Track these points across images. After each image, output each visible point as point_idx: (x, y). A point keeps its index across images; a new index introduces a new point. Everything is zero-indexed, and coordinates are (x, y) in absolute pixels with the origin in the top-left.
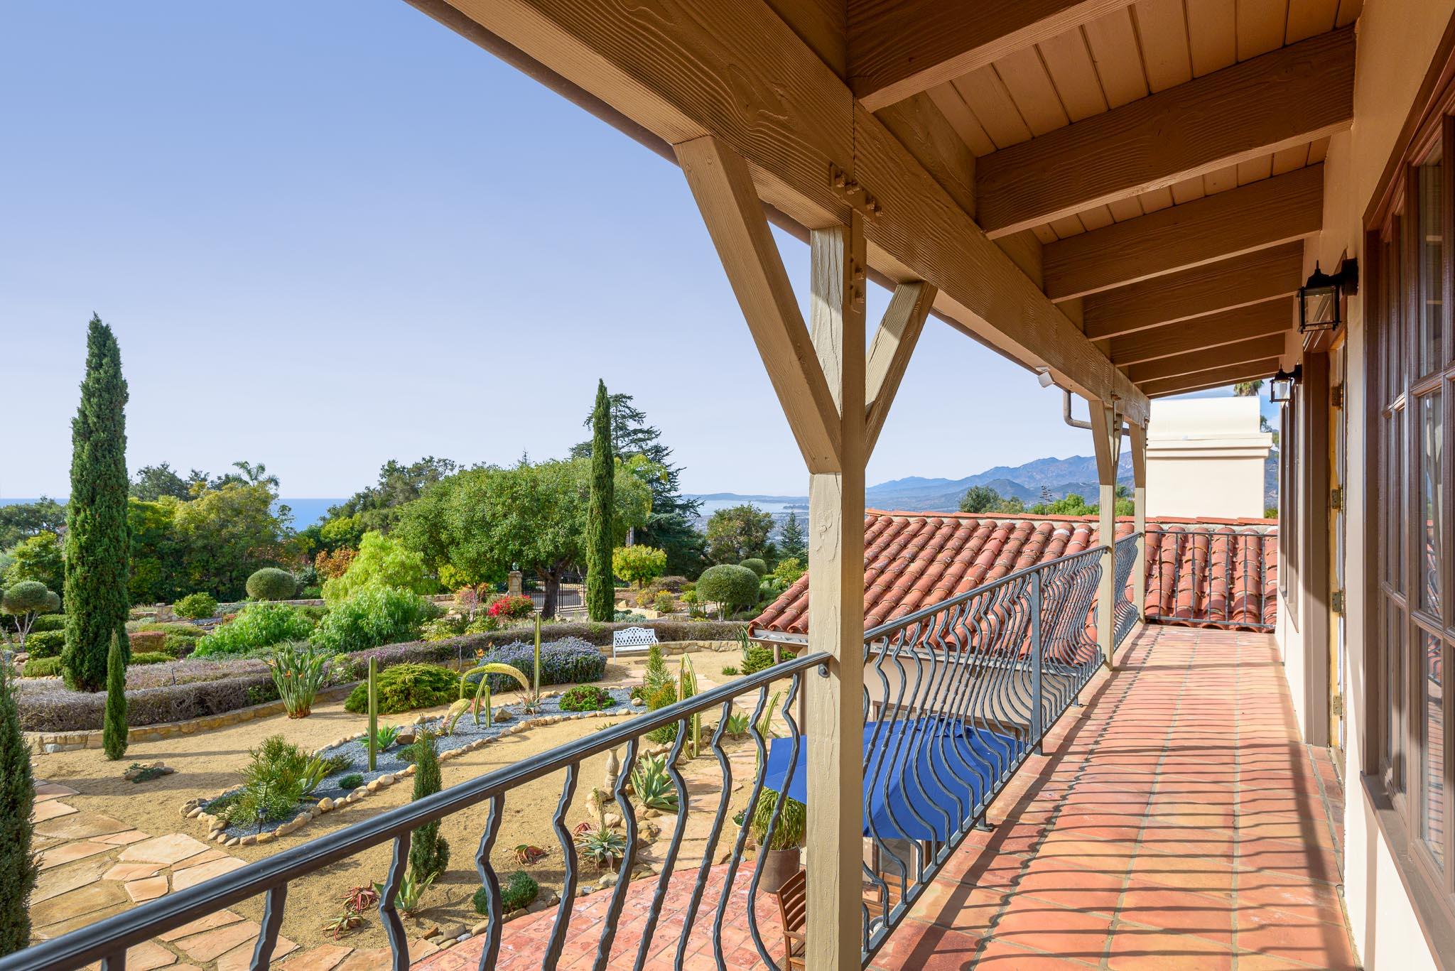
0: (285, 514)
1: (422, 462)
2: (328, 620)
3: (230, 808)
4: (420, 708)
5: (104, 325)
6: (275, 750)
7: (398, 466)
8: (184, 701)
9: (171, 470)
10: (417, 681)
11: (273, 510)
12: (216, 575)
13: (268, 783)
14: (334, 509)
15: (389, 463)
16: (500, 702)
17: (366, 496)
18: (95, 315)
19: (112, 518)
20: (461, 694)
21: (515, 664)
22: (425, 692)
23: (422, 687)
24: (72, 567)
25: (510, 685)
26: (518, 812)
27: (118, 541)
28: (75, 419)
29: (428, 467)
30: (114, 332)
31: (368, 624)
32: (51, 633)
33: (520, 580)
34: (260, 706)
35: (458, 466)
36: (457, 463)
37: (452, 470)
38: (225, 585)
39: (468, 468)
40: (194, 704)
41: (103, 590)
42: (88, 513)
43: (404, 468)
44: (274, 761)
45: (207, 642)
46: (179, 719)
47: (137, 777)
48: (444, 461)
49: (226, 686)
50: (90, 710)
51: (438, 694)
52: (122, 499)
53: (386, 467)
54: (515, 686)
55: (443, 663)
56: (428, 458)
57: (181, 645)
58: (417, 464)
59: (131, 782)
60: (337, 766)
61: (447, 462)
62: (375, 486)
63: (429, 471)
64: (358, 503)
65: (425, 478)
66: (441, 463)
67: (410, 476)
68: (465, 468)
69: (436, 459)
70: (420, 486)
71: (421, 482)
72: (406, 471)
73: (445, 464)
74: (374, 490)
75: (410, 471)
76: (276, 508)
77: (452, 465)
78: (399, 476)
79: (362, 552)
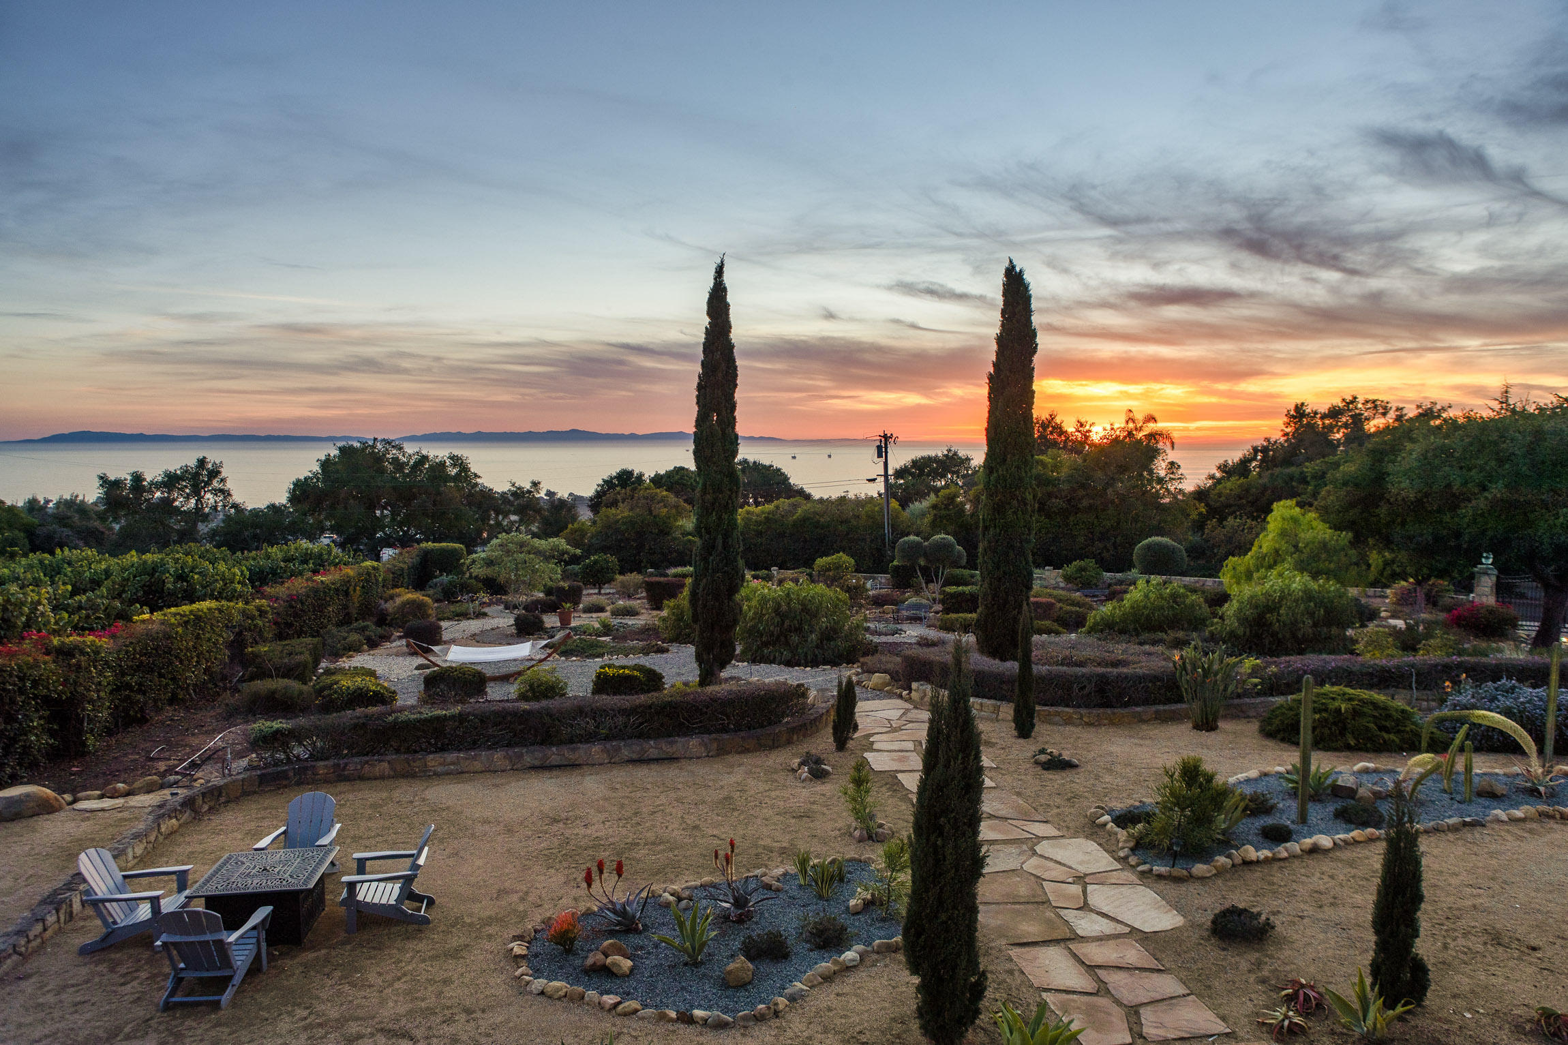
0: (1173, 473)
1: (1341, 405)
2: (1230, 609)
3: (1140, 826)
4: (1360, 749)
5: (1018, 270)
6: (1191, 773)
7: (1308, 411)
8: (1085, 687)
9: (1058, 420)
10: (1356, 713)
11: (1160, 467)
12: (1100, 540)
13: (1183, 810)
14: (1225, 466)
15: (1296, 406)
16: (1484, 766)
17: (1265, 450)
18: (1011, 261)
19: (1020, 479)
20: (1424, 744)
21: (1508, 713)
22: (1367, 729)
23: (1364, 721)
24: (986, 528)
25: (1503, 745)
26: (1534, 949)
27: (1025, 504)
28: (991, 374)
29: (1349, 410)
30: (1027, 277)
31: (1278, 621)
32: (960, 588)
33: (1494, 579)
34: (1161, 707)
35: (1394, 409)
36: (1394, 405)
37: (1384, 414)
38: (1108, 551)
39: (1411, 412)
40: (1095, 692)
41: (1012, 555)
42: (1000, 472)
43: (1316, 413)
44: (1189, 786)
45: (1098, 618)
46: (1079, 707)
47: (1045, 763)
48: (1374, 401)
49: (1126, 677)
50: (1000, 678)
51: (1386, 736)
52: (1029, 458)
53: (1292, 413)
54: (1509, 747)
55: (1387, 691)
56: (1349, 398)
57: (1071, 617)
58: (1334, 407)
59: (1039, 768)
60: (1258, 806)
61: (1379, 403)
62: (1277, 436)
63: (1351, 416)
64: (1254, 459)
65: (1346, 426)
66: (1369, 405)
67: (1323, 424)
68: (1405, 411)
69: (1361, 399)
70: (1338, 436)
71: (1338, 432)
72: (1318, 416)
73: (1375, 407)
74: (1276, 442)
75: (1324, 417)
76: (1164, 465)
77: (1385, 408)
78: (1308, 423)
79: (1271, 527)
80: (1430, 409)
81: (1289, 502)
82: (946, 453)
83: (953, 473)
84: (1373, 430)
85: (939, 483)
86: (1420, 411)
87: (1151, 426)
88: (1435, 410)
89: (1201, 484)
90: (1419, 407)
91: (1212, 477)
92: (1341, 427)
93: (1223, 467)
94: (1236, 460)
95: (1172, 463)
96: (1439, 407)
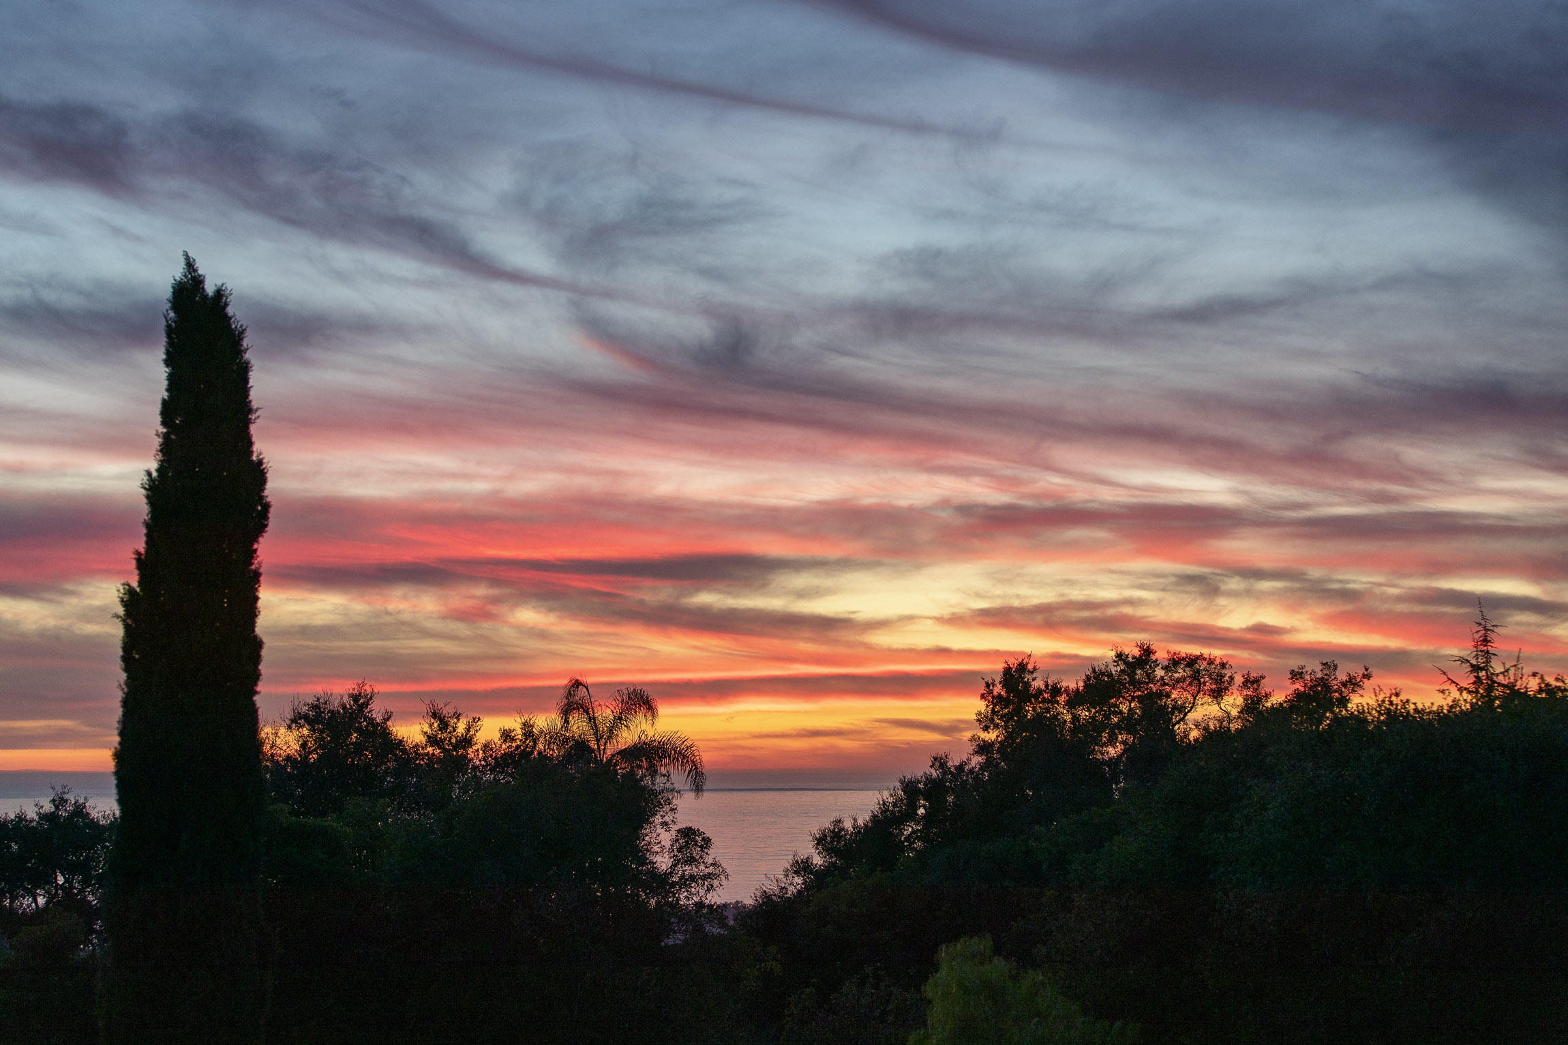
0: (691, 860)
1: (1115, 669)
7: (1038, 684)
11: (659, 845)
15: (1008, 673)
17: (934, 789)
18: (190, 265)
29: (1135, 683)
35: (1239, 680)
36: (1238, 671)
37: (1218, 694)
43: (1055, 691)
48: (1191, 661)
53: (998, 689)
56: (1133, 652)
58: (1098, 675)
61: (1202, 665)
62: (962, 753)
63: (1140, 699)
64: (908, 814)
65: (1128, 724)
66: (1180, 673)
67: (1075, 718)
68: (1266, 686)
69: (1161, 655)
70: (1112, 752)
71: (1112, 741)
72: (1062, 699)
73: (1196, 677)
74: (960, 768)
75: (1075, 700)
76: (666, 838)
77: (1219, 679)
78: (1038, 718)
79: (936, 1013)
80: (1324, 683)
81: (981, 944)
82: (48, 807)
83: (69, 870)
84: (1194, 734)
85: (27, 901)
86: (1299, 686)
87: (637, 730)
88: (1334, 684)
89: (772, 887)
90: (1296, 675)
91: (802, 867)
92: (1117, 726)
93: (830, 840)
94: (863, 818)
95: (688, 834)
96: (1342, 676)
